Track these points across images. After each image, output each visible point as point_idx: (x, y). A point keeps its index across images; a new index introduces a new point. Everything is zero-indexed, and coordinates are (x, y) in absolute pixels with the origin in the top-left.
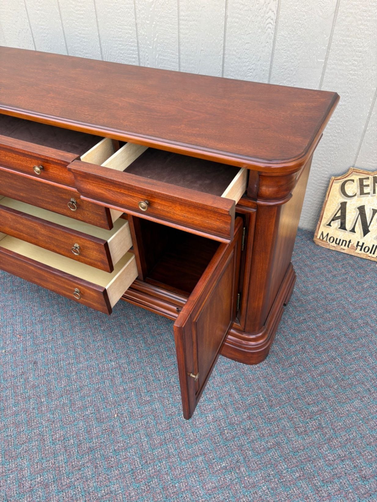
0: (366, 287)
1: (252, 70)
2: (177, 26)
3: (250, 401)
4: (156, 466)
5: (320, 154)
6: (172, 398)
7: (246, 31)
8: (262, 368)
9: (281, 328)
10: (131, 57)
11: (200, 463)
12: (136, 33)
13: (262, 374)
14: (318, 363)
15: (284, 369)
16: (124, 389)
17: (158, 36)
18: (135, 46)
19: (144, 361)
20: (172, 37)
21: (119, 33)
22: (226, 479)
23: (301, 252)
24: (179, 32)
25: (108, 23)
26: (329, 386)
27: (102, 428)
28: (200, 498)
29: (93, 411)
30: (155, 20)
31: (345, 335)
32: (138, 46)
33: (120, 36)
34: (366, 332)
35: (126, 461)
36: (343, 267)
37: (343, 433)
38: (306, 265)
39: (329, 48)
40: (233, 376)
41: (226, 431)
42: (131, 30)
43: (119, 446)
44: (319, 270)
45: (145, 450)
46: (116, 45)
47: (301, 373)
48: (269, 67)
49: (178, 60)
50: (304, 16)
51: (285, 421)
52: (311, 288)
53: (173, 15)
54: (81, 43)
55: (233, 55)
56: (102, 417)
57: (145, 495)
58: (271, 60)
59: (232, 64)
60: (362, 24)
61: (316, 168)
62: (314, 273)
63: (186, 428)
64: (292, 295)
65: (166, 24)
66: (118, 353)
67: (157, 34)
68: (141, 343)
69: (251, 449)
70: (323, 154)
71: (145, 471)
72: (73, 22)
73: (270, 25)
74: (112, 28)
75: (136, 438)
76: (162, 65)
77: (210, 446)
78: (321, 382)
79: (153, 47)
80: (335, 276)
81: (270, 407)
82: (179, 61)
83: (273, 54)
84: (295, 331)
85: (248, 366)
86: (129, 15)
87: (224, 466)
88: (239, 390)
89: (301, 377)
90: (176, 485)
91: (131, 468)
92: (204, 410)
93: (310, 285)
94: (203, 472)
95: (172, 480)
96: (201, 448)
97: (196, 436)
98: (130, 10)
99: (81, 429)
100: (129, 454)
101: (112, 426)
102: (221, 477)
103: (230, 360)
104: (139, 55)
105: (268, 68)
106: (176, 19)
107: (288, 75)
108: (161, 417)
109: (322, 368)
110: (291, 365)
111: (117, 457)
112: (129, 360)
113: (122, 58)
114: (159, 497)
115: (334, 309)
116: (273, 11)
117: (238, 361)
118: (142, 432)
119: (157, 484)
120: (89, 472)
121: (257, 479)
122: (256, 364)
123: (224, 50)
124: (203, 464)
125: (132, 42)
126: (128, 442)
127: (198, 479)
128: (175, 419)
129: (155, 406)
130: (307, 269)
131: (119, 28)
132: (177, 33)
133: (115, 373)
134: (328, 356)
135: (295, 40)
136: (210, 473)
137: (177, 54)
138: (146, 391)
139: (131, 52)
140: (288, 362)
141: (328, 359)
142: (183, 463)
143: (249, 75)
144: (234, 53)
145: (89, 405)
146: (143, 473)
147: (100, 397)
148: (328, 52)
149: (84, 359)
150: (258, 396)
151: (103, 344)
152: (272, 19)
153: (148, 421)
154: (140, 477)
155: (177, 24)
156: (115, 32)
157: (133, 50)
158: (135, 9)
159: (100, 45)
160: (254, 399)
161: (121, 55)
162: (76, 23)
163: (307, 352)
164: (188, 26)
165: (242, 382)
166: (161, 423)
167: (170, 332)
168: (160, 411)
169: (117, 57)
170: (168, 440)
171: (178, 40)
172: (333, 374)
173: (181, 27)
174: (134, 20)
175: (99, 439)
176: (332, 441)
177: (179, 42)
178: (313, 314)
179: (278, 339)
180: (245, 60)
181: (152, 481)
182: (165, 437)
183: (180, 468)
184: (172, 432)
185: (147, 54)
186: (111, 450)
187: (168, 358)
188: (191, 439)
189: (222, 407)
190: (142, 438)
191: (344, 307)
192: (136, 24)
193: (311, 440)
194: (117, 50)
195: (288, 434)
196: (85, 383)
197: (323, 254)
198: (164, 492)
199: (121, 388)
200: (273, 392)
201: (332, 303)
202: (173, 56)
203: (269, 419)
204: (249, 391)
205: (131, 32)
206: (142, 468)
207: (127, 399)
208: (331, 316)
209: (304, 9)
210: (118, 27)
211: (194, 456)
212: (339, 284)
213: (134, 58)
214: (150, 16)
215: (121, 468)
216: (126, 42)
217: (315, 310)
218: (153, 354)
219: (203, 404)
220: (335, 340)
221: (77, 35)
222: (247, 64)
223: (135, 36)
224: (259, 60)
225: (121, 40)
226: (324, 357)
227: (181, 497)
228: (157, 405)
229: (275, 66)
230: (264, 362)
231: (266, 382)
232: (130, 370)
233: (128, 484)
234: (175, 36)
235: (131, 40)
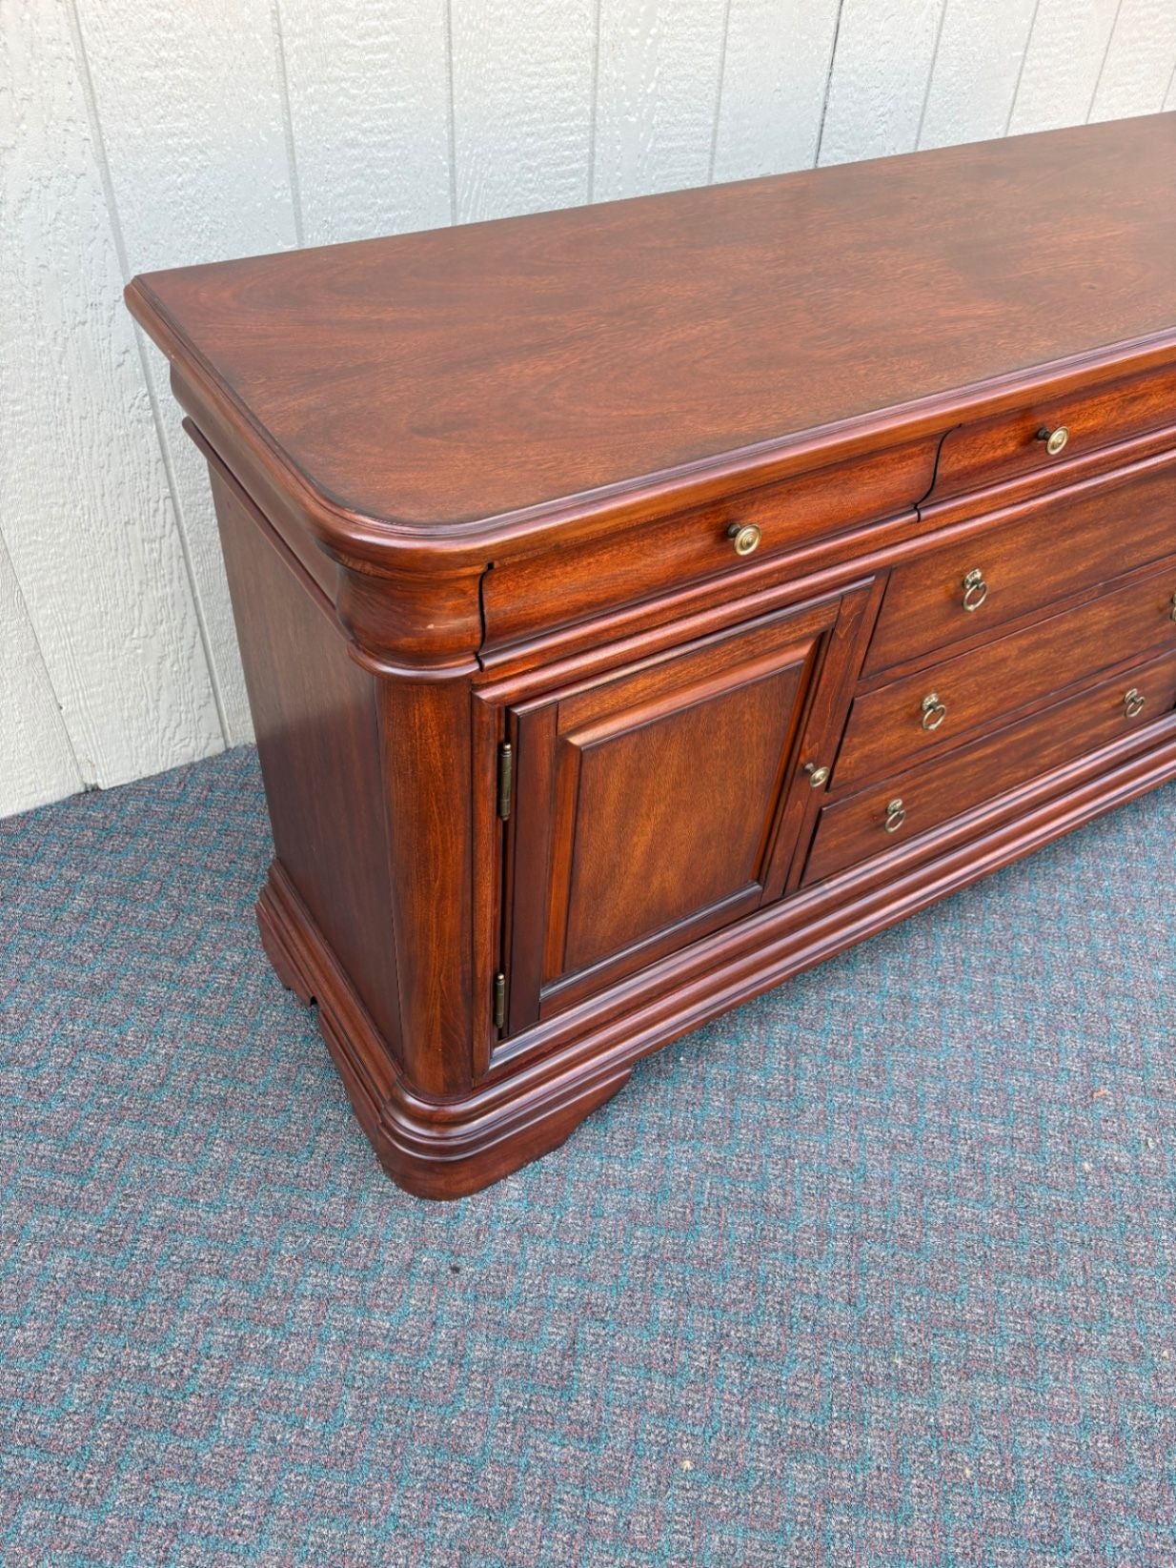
10: (562, 175)
17: (661, 73)
20: (703, 68)
25: (490, 65)
30: (658, 22)
32: (596, 125)
33: (534, 103)
39: (1033, 20)
42: (575, 73)
46: (514, 144)
54: (369, 171)
65: (688, 28)
67: (658, 69)
72: (342, 89)
74: (507, 80)
76: (661, 173)
79: (641, 117)
86: (575, 17)
105: (919, 103)
113: (531, 185)
123: (832, 75)
125: (572, 117)
132: (717, 50)
137: (711, 120)
139: (567, 153)
143: (880, 131)
144: (853, 79)
148: (1031, 31)
155: (722, 20)
156: (514, 92)
157: (576, 145)
159: (452, 156)
162: (354, 91)
164: (749, 22)
173: (732, 27)
180: (874, 92)
185: (618, 147)
192: (596, 47)
202: (697, 129)
205: (574, 79)
210: (531, 69)
213: (574, 173)
214: (642, 9)
216: (554, 121)
221: (352, 144)
222: (877, 102)
234: (710, 64)
235: (572, 109)
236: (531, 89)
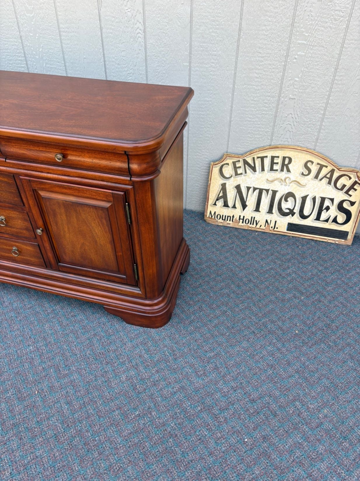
0: (249, 252)
1: (131, 75)
2: (59, 38)
3: (157, 358)
4: (77, 427)
5: (199, 144)
6: (89, 368)
7: (120, 40)
8: (166, 329)
9: (181, 294)
11: (116, 416)
12: (21, 45)
13: (167, 334)
14: (212, 317)
15: (185, 327)
16: (43, 368)
17: (42, 46)
18: (22, 57)
19: (61, 341)
20: (56, 47)
21: (6, 46)
22: (140, 425)
23: (195, 230)
24: (61, 43)
26: (222, 335)
27: (24, 406)
28: (118, 445)
29: (14, 393)
30: (38, 33)
31: (233, 292)
32: (25, 56)
33: (7, 48)
34: (250, 287)
35: (49, 428)
36: (229, 238)
37: (234, 370)
38: (201, 240)
39: (190, 53)
40: (141, 340)
41: (138, 386)
42: (17, 42)
43: (41, 418)
44: (210, 243)
45: (66, 416)
47: (199, 328)
48: (145, 71)
49: (64, 68)
50: (166, 26)
51: (187, 369)
52: (205, 259)
53: (54, 28)
55: (113, 61)
56: (23, 396)
57: (69, 453)
58: (146, 65)
59: (113, 69)
60: (213, 32)
61: (198, 157)
62: (206, 246)
63: (103, 390)
64: (189, 266)
65: (48, 36)
66: (36, 338)
67: (42, 45)
68: (57, 326)
69: (160, 396)
70: (202, 144)
71: (67, 433)
73: (139, 35)
75: (57, 408)
77: (125, 401)
78: (216, 333)
79: (39, 57)
80: (223, 246)
81: (174, 360)
82: (66, 69)
83: (146, 59)
84: (193, 294)
85: (154, 329)
86: (13, 28)
87: (137, 414)
88: (148, 351)
89: (199, 331)
90: (96, 439)
91: (54, 433)
92: (118, 373)
93: (203, 256)
94: (120, 423)
95: (92, 435)
96: (117, 404)
97: (112, 395)
98: (14, 25)
99: (3, 409)
100: (51, 422)
101: (34, 402)
102: (135, 424)
103: (139, 327)
104: (27, 64)
106: (57, 31)
107: (162, 78)
108: (79, 385)
109: (216, 321)
110: (191, 323)
111: (40, 427)
112: (46, 342)
113: (11, 68)
114: (81, 452)
115: (224, 272)
116: (140, 23)
117: (146, 327)
118: (62, 401)
119: (79, 441)
120: (14, 444)
121: (166, 419)
122: (161, 326)
123: (104, 57)
124: (119, 416)
125: (19, 53)
126: (50, 412)
127: (115, 430)
128: (93, 384)
129: (73, 377)
130: (200, 244)
131: (4, 41)
132: (60, 43)
133: (33, 356)
134: (221, 311)
135: (163, 47)
136: (126, 423)
137: (63, 62)
138: (64, 366)
139: (19, 62)
140: (188, 321)
141: (221, 313)
142: (102, 419)
144: (113, 60)
145: (9, 389)
146: (65, 435)
147: (20, 379)
148: (190, 57)
149: (2, 348)
150: (164, 353)
151: (21, 332)
152: (141, 30)
153: (68, 391)
154: (63, 439)
155: (59, 35)
157: (21, 60)
158: (18, 23)
160: (161, 356)
161: (10, 65)
163: (203, 310)
164: (69, 37)
165: (150, 344)
166: (79, 391)
167: (84, 313)
168: (79, 381)
169: (7, 67)
170: (87, 403)
171: (61, 49)
172: (225, 325)
173: (62, 38)
174: (18, 33)
175: (22, 415)
176: (226, 377)
177: (62, 52)
178: (207, 279)
179: (179, 303)
180: (124, 66)
181: (74, 440)
182: (84, 402)
183: (99, 424)
184: (90, 396)
185: (35, 63)
186: (34, 422)
187: (83, 335)
188: (108, 398)
189: (133, 367)
190: (63, 406)
191: (232, 270)
192: (21, 37)
193: (210, 379)
194: (6, 61)
195: (190, 379)
196: (4, 369)
197: (213, 229)
198: (85, 447)
199: (40, 368)
200: (177, 347)
201: (222, 268)
202: (59, 64)
203: (174, 369)
204: (156, 350)
205: (17, 44)
206: (64, 431)
207: (46, 376)
208: (221, 279)
209: (165, 20)
211: (111, 412)
212: (227, 252)
213: (23, 67)
214: (32, 29)
215: (44, 435)
216: (13, 53)
217: (208, 275)
218: (69, 334)
219: (117, 368)
220: (226, 297)
222: (126, 69)
223: (21, 47)
224: (135, 66)
225: (8, 52)
226: (218, 312)
227: (102, 447)
228: (76, 376)
229: (150, 70)
230: (168, 324)
231: (171, 340)
232: (48, 350)
233: (52, 447)
234: (58, 46)
235: (18, 51)
236: (5, 44)
